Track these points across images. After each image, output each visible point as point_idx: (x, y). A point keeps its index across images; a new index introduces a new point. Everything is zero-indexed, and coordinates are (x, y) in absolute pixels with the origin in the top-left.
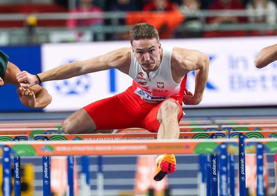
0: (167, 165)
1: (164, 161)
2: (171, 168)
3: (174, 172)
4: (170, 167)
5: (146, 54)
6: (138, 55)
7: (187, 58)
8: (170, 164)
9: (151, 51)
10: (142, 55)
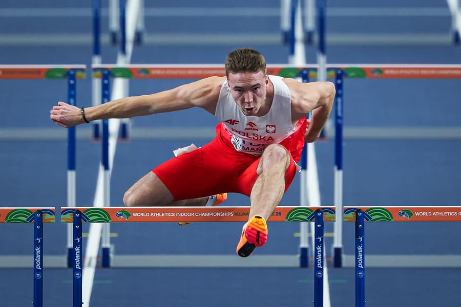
0: (253, 233)
1: (250, 228)
2: (260, 239)
3: (264, 244)
4: (259, 236)
5: (248, 93)
6: (236, 93)
7: (305, 97)
8: (258, 232)
9: (256, 89)
10: (241, 94)
